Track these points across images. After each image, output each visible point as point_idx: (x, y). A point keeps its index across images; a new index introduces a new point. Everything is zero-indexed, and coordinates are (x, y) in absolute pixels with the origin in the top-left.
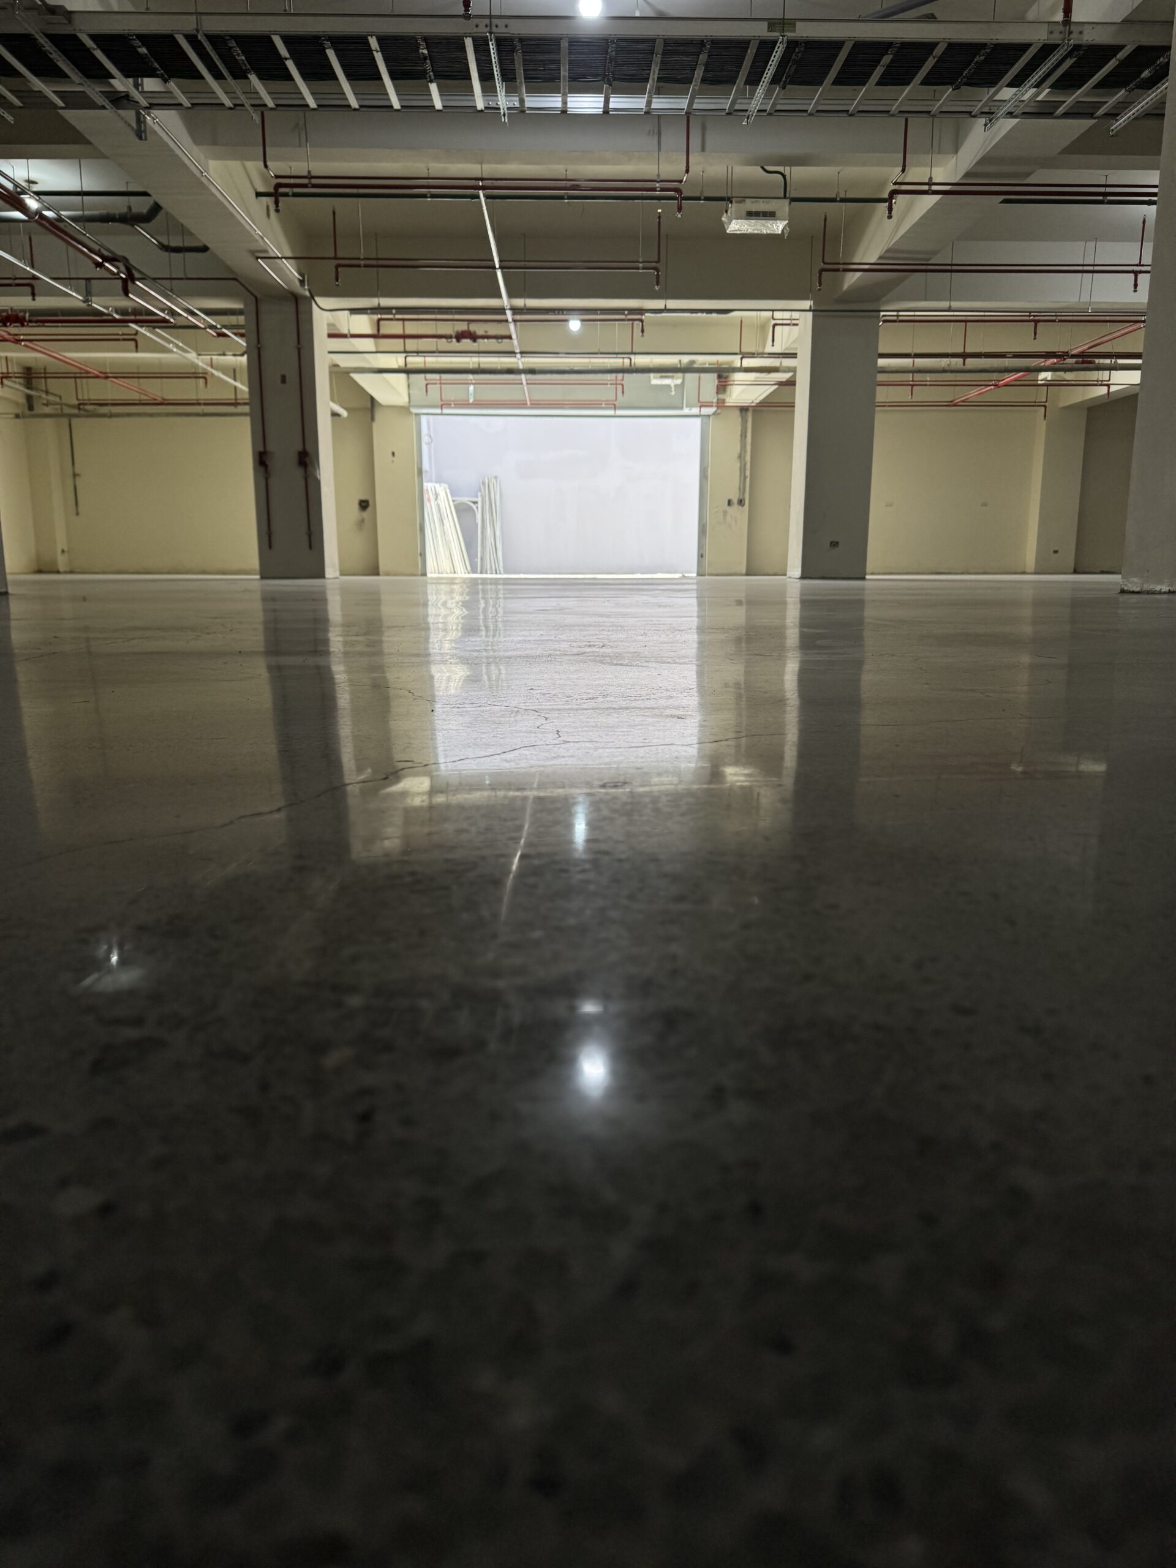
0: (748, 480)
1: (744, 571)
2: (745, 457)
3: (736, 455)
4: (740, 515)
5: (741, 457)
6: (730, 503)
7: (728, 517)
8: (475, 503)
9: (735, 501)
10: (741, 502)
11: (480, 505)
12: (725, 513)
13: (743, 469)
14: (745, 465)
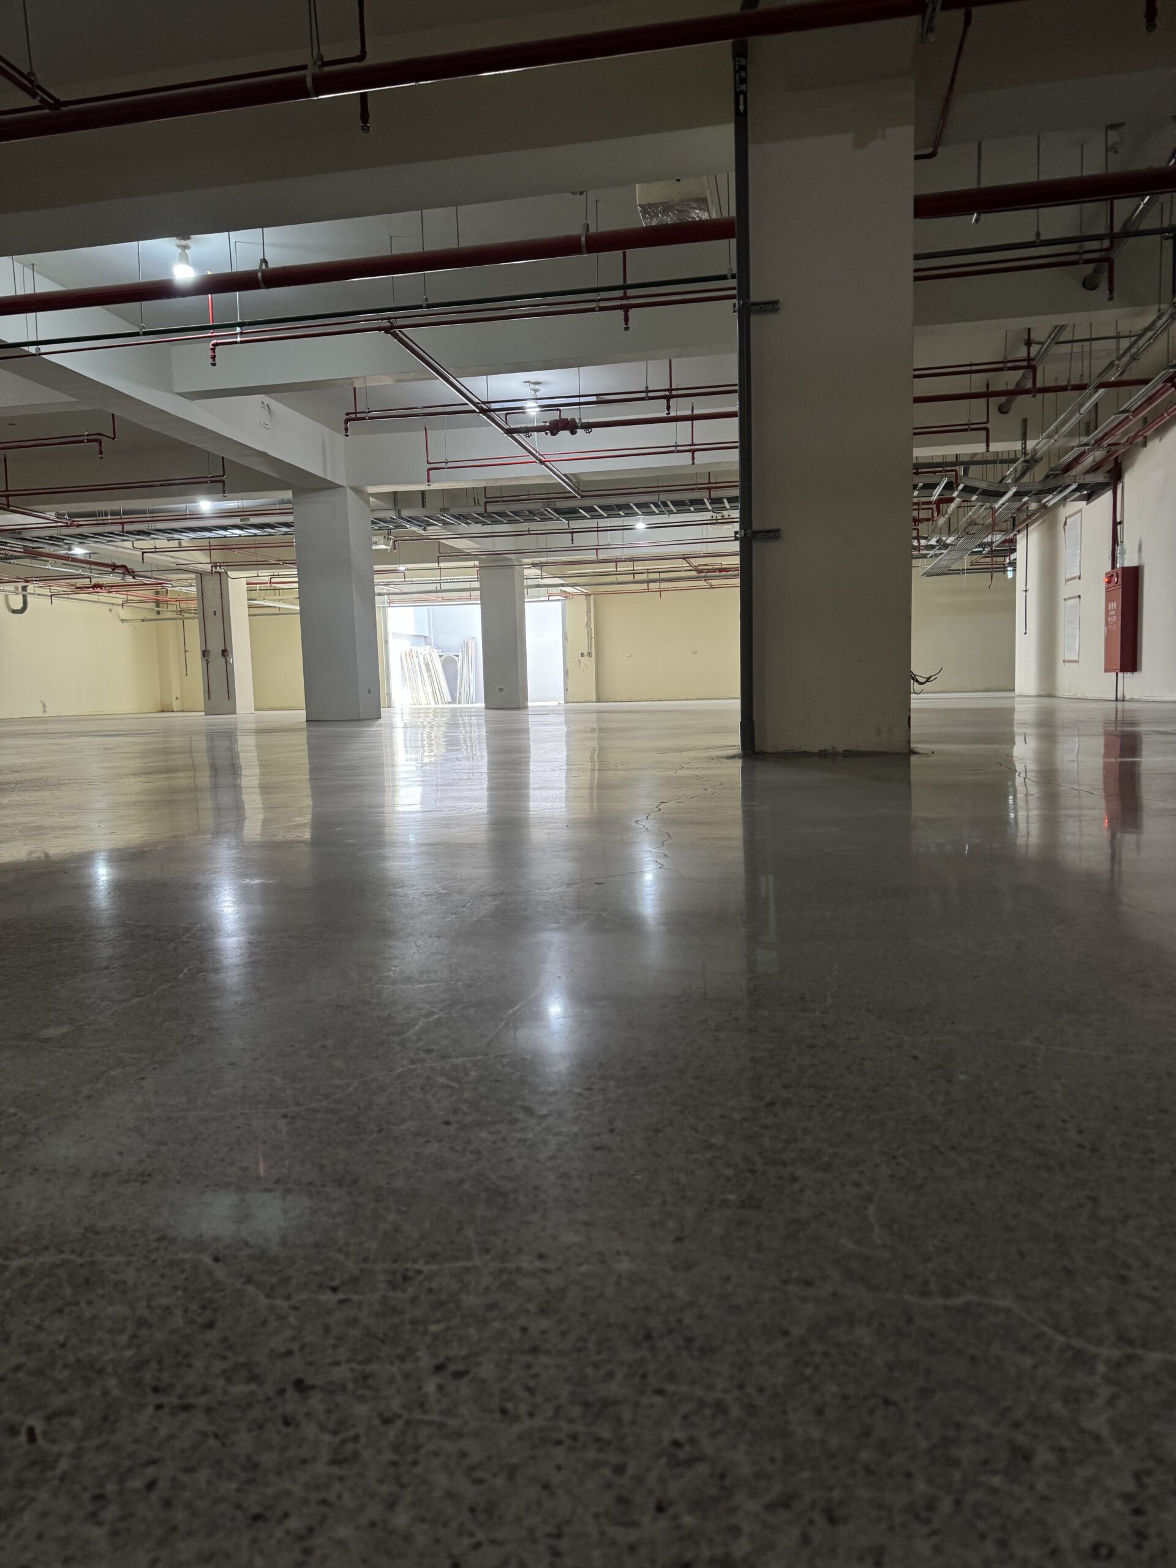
0: (593, 640)
1: (595, 700)
2: (590, 626)
3: (585, 624)
4: (590, 663)
5: (588, 625)
6: (582, 655)
7: (582, 664)
8: (457, 656)
9: (586, 654)
10: (589, 654)
11: (460, 657)
12: (580, 661)
13: (589, 633)
14: (591, 630)
